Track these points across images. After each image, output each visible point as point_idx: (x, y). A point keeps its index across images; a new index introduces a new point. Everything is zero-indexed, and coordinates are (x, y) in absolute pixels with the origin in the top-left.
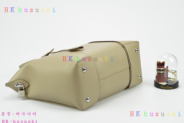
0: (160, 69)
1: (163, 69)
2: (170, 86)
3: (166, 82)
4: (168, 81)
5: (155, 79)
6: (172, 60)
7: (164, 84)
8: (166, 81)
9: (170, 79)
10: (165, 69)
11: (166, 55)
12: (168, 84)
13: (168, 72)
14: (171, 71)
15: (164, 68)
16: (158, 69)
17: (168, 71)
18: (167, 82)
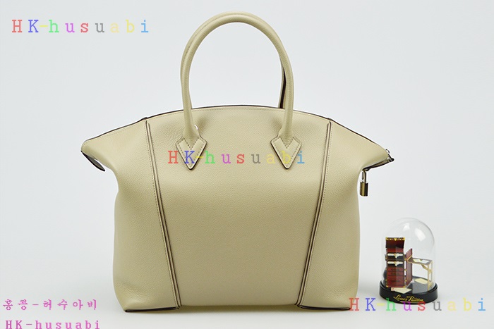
0: (392, 255)
1: (401, 255)
2: (417, 296)
3: (409, 288)
4: (411, 284)
5: (381, 278)
6: (420, 234)
7: (404, 290)
8: (407, 283)
9: (417, 280)
10: (406, 255)
11: (408, 224)
12: (414, 292)
13: (413, 264)
14: (420, 261)
15: (402, 253)
16: (389, 255)
17: (411, 260)
18: (411, 287)
